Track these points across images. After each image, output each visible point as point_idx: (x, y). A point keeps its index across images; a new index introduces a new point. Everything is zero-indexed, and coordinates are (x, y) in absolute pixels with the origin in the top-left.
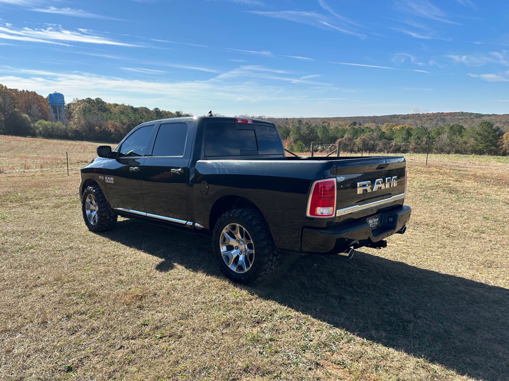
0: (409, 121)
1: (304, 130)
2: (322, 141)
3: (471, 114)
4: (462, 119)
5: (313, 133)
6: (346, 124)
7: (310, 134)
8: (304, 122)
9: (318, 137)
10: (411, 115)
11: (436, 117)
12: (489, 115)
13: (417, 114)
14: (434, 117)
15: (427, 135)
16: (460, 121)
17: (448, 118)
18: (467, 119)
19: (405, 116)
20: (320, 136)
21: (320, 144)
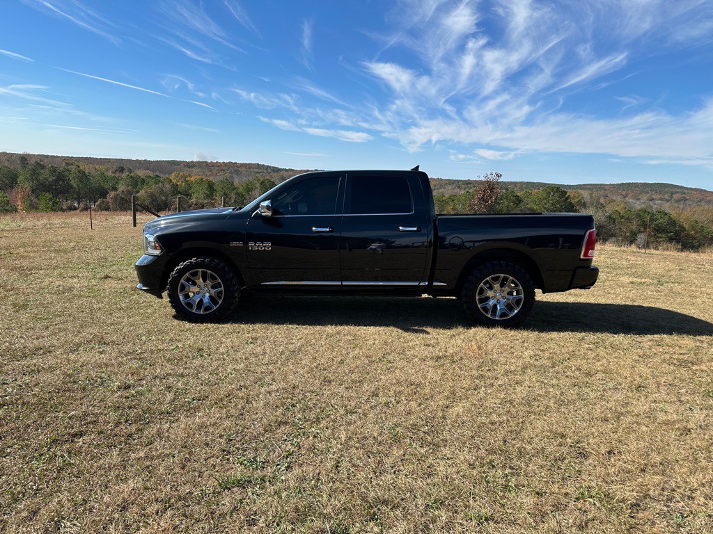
0: (195, 170)
1: (45, 175)
2: (78, 194)
3: (268, 167)
4: (259, 173)
5: (63, 181)
6: (107, 170)
7: (56, 181)
8: (32, 161)
9: (71, 187)
10: (197, 162)
11: (229, 168)
12: (286, 170)
13: (203, 162)
14: (226, 168)
15: (235, 191)
16: (258, 175)
17: (243, 169)
18: (263, 172)
19: (189, 163)
20: (75, 185)
21: (75, 199)
